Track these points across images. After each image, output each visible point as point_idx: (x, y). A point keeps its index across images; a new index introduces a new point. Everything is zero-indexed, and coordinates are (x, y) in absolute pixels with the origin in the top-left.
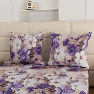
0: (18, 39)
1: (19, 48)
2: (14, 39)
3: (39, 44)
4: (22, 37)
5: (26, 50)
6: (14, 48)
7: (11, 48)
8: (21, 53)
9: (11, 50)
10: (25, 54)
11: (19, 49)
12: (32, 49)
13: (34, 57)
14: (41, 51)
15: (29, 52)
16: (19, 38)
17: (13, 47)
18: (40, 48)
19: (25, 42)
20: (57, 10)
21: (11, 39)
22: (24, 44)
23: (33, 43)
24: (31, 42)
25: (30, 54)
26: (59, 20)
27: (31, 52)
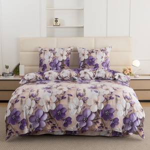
0: (50, 52)
1: (51, 60)
2: (45, 52)
5: (57, 62)
8: (52, 65)
10: (56, 66)
11: (50, 61)
12: (63, 61)
13: (64, 68)
14: (69, 63)
15: (60, 64)
18: (69, 61)
19: (57, 55)
21: (41, 53)
22: (56, 57)
24: (62, 55)
25: (61, 66)
27: (62, 64)
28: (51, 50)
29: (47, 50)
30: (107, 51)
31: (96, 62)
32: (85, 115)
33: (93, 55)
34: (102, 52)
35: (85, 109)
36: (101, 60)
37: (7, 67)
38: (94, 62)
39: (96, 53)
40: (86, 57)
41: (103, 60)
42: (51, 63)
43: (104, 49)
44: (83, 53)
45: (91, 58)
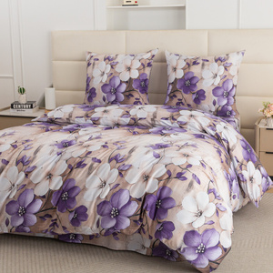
0: (104, 63)
1: (105, 79)
2: (96, 62)
3: (143, 74)
4: (112, 59)
5: (118, 83)
6: (95, 80)
7: (88, 80)
8: (108, 89)
9: (88, 85)
10: (116, 91)
11: (104, 81)
12: (130, 82)
13: (133, 96)
14: (146, 86)
15: (124, 87)
16: (105, 60)
17: (93, 77)
18: (145, 80)
19: (117, 69)
20: (184, 8)
21: (89, 65)
22: (116, 72)
23: (132, 71)
24: (129, 69)
25: (125, 91)
26: (187, 28)
27: (127, 88)
28: (107, 59)
29: (101, 57)
30: (228, 62)
31: (200, 86)
32: (115, 203)
33: (196, 70)
34: (216, 64)
35: (118, 189)
36: (212, 81)
37: (22, 91)
38: (195, 85)
39: (203, 65)
40: (180, 74)
41: (218, 81)
42: (105, 85)
43: (223, 56)
44: (174, 64)
45: (190, 76)
